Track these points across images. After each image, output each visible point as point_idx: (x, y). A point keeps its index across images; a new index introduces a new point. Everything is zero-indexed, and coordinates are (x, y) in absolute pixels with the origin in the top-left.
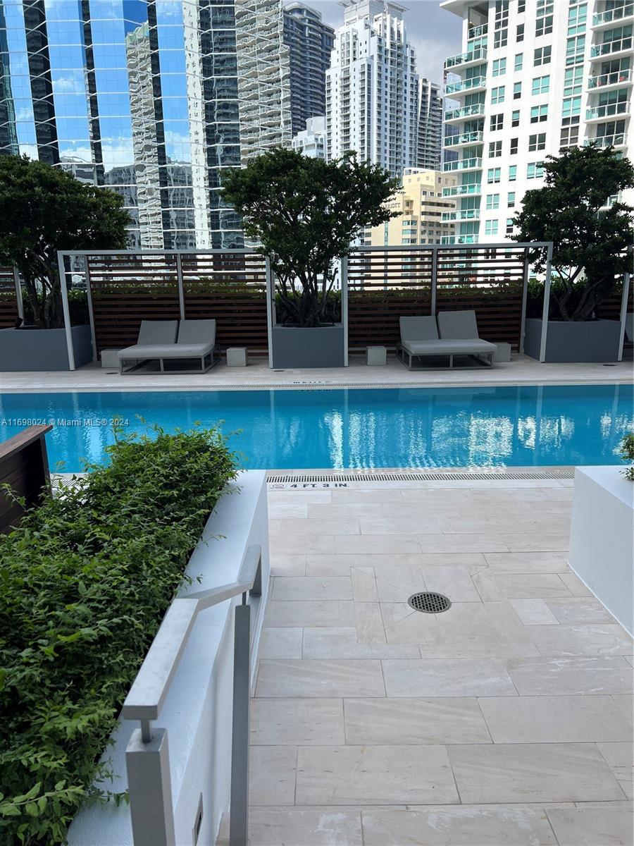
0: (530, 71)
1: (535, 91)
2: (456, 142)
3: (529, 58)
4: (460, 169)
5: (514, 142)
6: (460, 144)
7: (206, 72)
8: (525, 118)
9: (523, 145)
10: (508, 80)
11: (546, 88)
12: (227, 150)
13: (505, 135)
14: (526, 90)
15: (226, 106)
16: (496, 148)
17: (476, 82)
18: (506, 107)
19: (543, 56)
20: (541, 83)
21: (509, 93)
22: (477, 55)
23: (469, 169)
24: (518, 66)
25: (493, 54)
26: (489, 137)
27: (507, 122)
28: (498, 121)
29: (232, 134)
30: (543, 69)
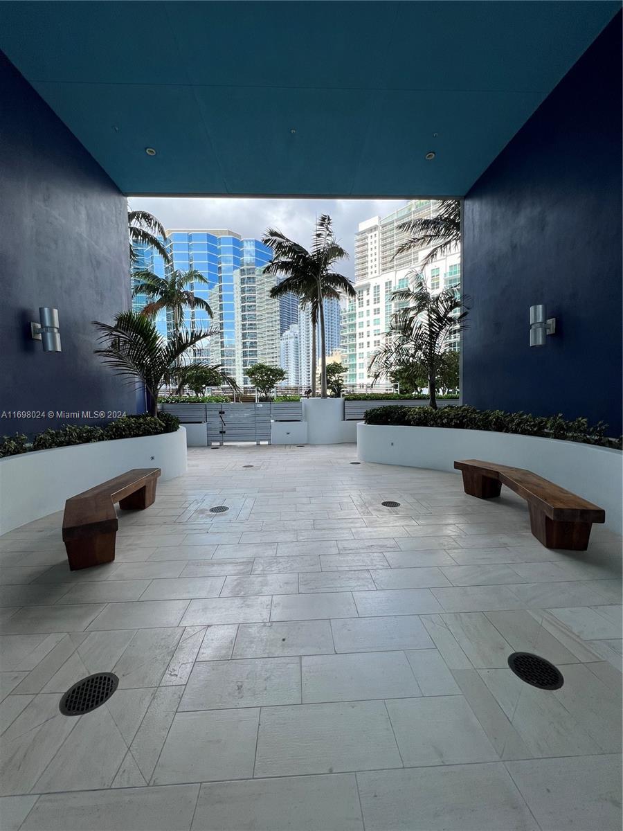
0: (372, 317)
1: (375, 324)
2: (346, 342)
3: (372, 312)
4: (348, 353)
5: (368, 343)
6: (348, 343)
7: (243, 311)
8: (372, 334)
9: (372, 344)
10: (365, 319)
11: (379, 323)
12: (252, 343)
13: (365, 340)
14: (371, 323)
15: (251, 324)
16: (362, 345)
17: (352, 320)
18: (365, 330)
19: (377, 311)
20: (377, 322)
21: (365, 324)
22: (352, 310)
23: (351, 353)
24: (368, 315)
25: (358, 310)
26: (358, 340)
27: (365, 335)
28: (361, 334)
29: (254, 336)
30: (377, 316)
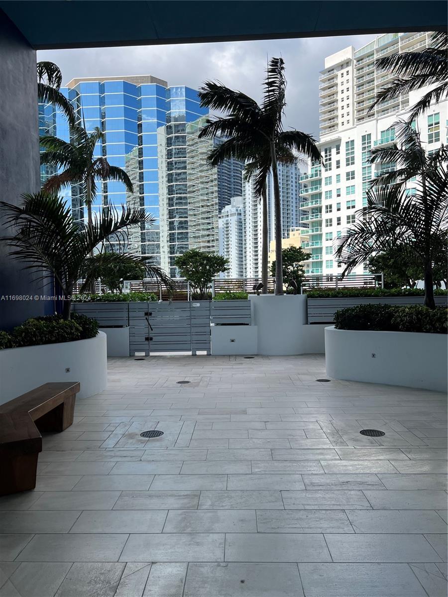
0: (344, 183)
1: (348, 193)
2: (307, 218)
3: (343, 177)
4: (311, 233)
5: (339, 219)
6: (310, 220)
7: (170, 181)
8: (343, 207)
9: (344, 221)
10: (333, 187)
11: (353, 192)
12: (181, 223)
13: (334, 215)
14: (343, 192)
15: (180, 198)
16: (329, 222)
17: (316, 188)
18: (333, 201)
19: (351, 176)
20: (351, 190)
21: (334, 194)
22: (316, 175)
23: (315, 233)
24: (338, 181)
25: (324, 174)
26: (325, 216)
27: (334, 208)
28: (329, 208)
29: (184, 214)
30: (351, 182)
